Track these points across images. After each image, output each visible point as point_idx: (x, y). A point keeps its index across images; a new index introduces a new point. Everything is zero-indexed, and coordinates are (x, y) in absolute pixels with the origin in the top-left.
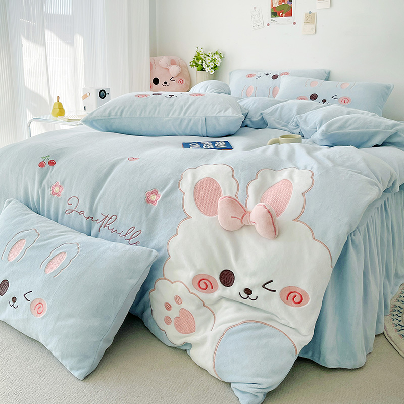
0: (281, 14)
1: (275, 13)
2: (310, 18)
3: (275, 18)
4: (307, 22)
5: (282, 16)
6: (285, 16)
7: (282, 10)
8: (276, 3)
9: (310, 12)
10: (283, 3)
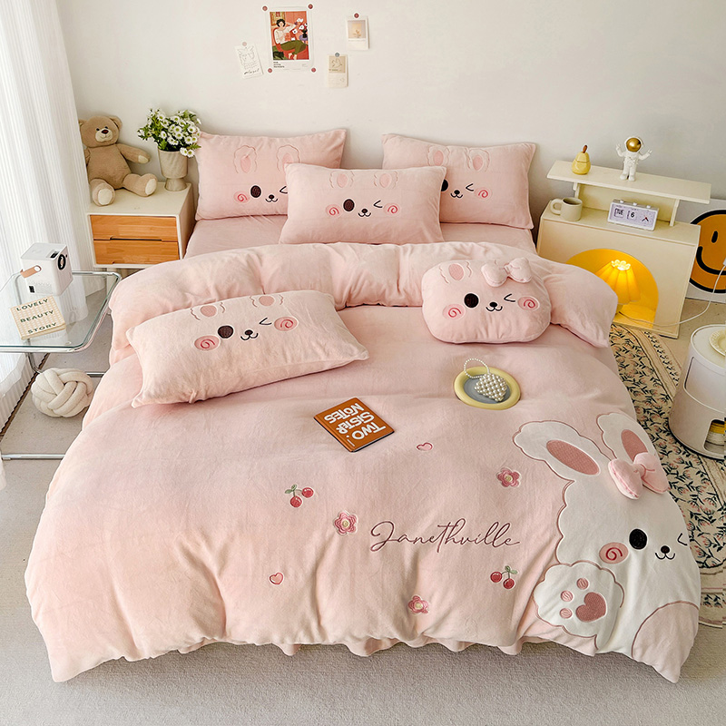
0: (290, 55)
2: (339, 63)
4: (333, 70)
5: (292, 58)
6: (297, 59)
8: (281, 39)
9: (337, 55)
10: (293, 39)
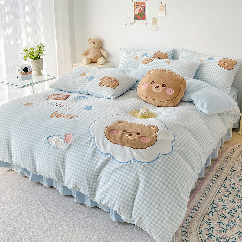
0: (140, 18)
1: (136, 17)
2: (155, 21)
3: (136, 20)
4: (153, 24)
6: (142, 19)
7: (140, 16)
8: (137, 12)
9: (155, 18)
10: (141, 12)
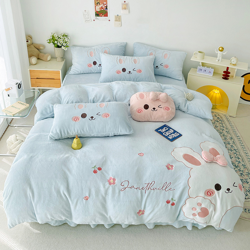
2: (118, 18)
3: (98, 17)
6: (104, 16)
